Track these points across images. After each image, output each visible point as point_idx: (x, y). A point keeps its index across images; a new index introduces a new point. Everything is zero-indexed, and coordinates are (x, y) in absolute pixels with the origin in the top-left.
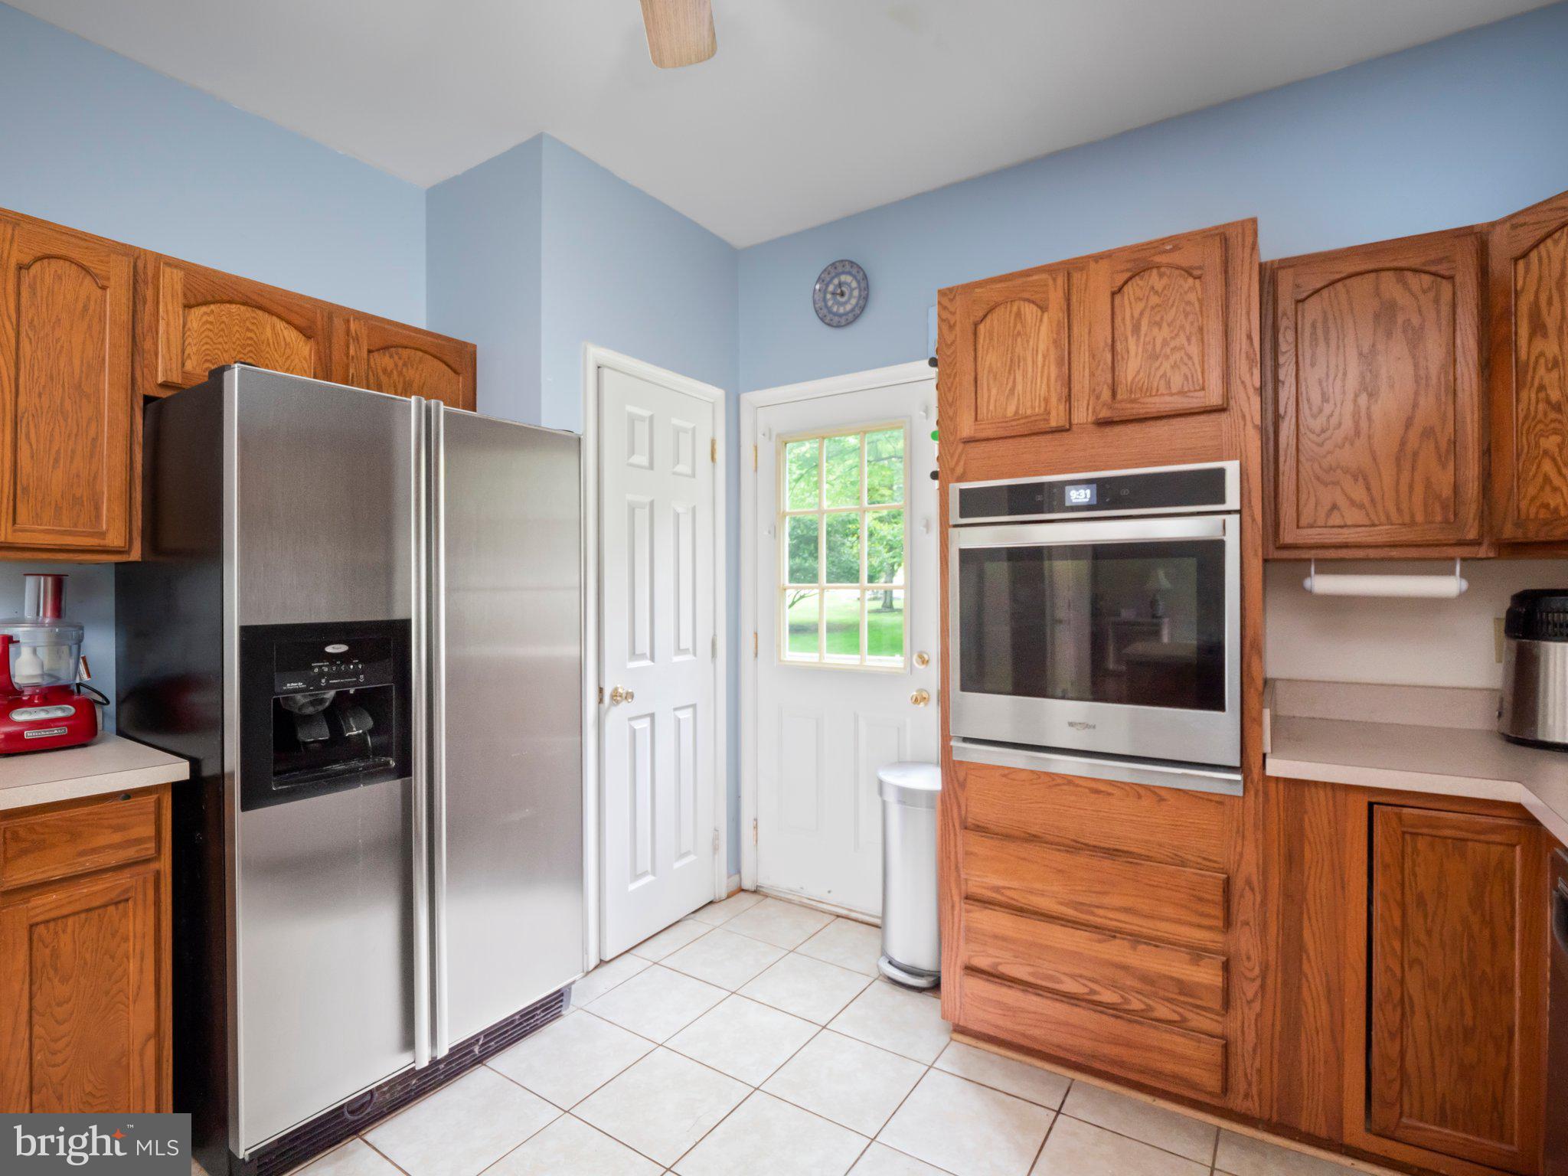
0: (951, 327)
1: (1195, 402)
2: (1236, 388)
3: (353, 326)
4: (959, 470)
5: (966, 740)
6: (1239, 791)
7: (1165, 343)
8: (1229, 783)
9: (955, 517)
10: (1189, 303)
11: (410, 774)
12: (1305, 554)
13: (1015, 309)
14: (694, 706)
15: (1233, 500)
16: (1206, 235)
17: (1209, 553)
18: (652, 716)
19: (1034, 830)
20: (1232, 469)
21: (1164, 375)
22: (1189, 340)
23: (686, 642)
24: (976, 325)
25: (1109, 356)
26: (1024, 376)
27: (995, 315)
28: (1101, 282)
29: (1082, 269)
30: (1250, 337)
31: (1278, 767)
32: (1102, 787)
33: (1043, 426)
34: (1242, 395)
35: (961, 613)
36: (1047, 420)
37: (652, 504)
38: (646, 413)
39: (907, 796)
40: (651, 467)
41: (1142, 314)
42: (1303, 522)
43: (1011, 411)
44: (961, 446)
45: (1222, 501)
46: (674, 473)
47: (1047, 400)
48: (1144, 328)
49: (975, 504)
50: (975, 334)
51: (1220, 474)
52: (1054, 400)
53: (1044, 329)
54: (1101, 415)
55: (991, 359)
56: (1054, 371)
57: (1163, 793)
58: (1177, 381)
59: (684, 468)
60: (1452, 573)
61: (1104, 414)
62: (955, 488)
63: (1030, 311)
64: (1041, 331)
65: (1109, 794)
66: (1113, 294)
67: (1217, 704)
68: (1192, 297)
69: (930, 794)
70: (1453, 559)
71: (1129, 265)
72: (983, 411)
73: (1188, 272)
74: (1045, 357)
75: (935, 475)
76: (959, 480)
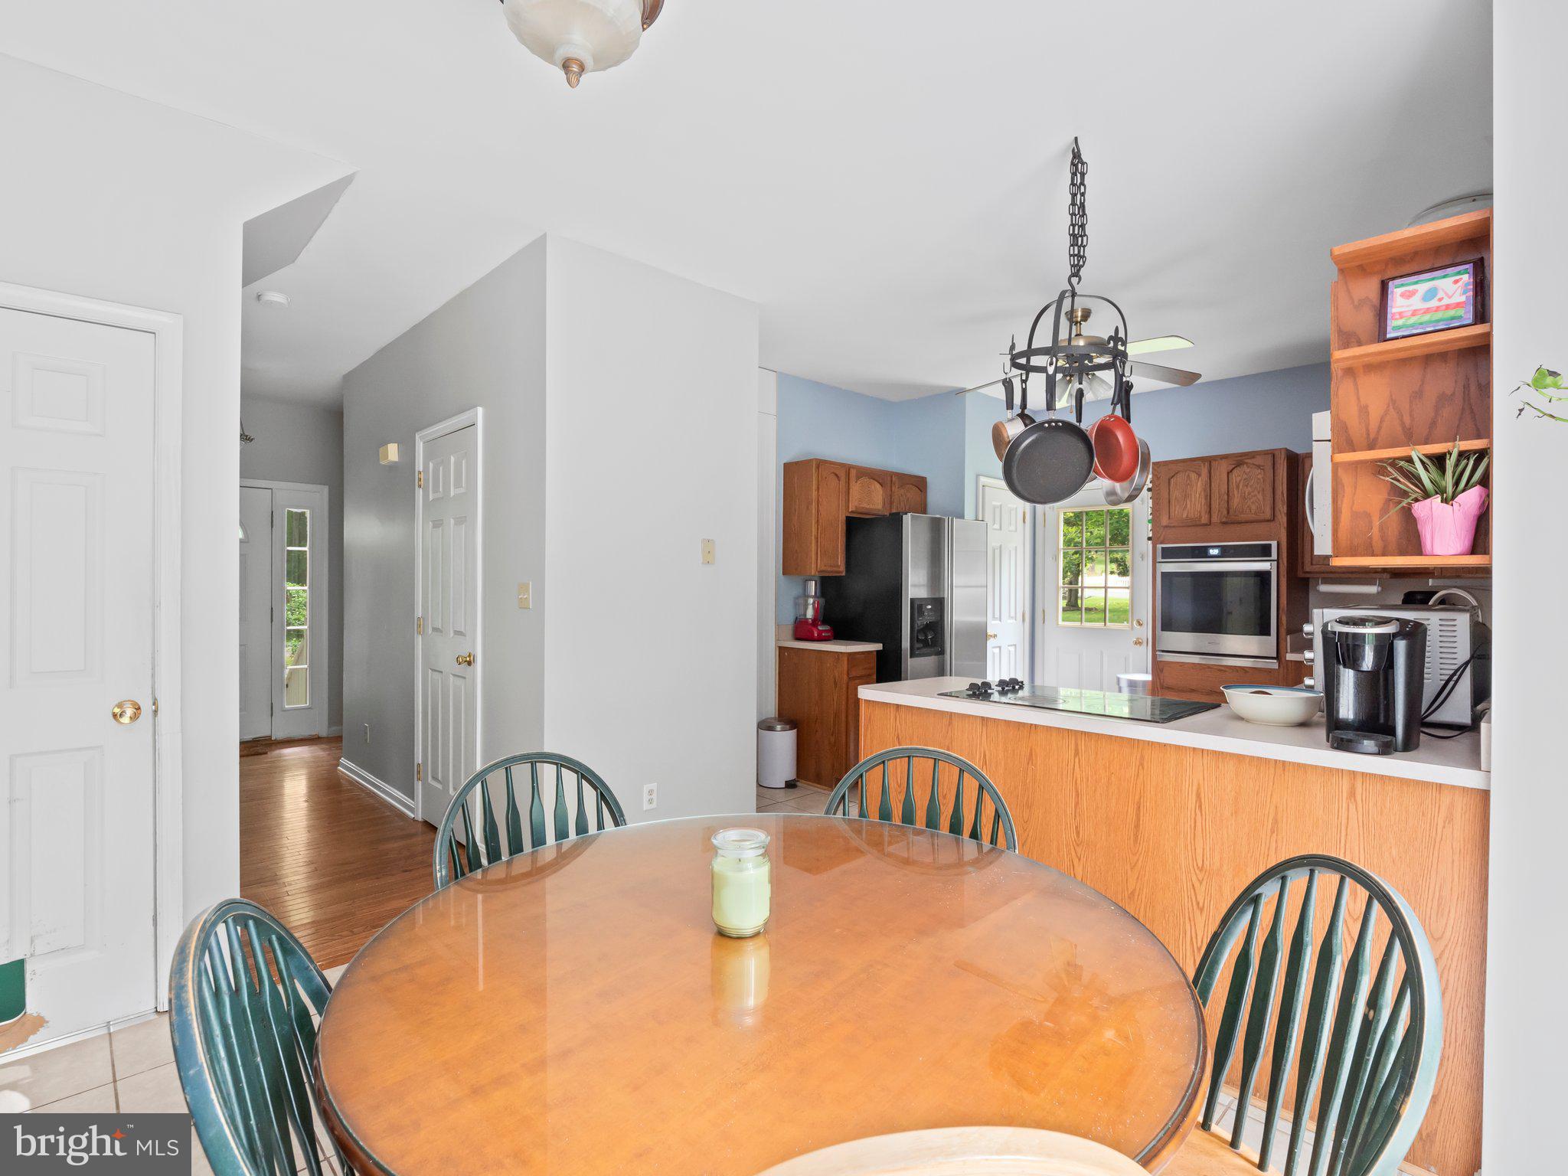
0: (1158, 478)
1: (1262, 517)
2: (1278, 513)
3: (894, 479)
4: (1162, 538)
5: (1163, 651)
6: (1276, 666)
7: (1249, 494)
8: (1274, 664)
9: (1159, 559)
10: (1259, 479)
11: (944, 654)
12: (1318, 575)
13: (1187, 474)
14: (1015, 645)
15: (1274, 555)
16: (1266, 453)
17: (1263, 577)
18: (1000, 647)
19: (1194, 687)
20: (1274, 544)
21: (1248, 507)
22: (1259, 493)
23: (1013, 614)
24: (1169, 480)
25: (1226, 497)
26: (1191, 501)
27: (1179, 475)
28: (1223, 468)
29: (1215, 460)
30: (1282, 493)
31: (1290, 657)
32: (1223, 669)
33: (1198, 523)
34: (1280, 517)
35: (1162, 609)
36: (1200, 520)
37: (1001, 546)
38: (999, 504)
39: (1132, 685)
40: (1001, 529)
41: (1240, 481)
42: (1314, 563)
43: (1185, 516)
44: (1162, 528)
45: (1270, 556)
46: (1009, 531)
47: (1200, 512)
48: (1241, 487)
49: (1168, 554)
50: (1169, 482)
51: (1270, 546)
52: (1203, 514)
53: (1199, 484)
54: (1223, 520)
55: (1176, 494)
56: (1203, 501)
57: (1247, 670)
58: (1254, 507)
59: (1012, 528)
60: (1375, 585)
61: (1224, 520)
62: (1159, 546)
63: (1193, 476)
64: (1199, 486)
65: (1225, 671)
66: (1228, 473)
67: (1268, 633)
68: (1260, 476)
69: (1145, 683)
70: (1376, 579)
71: (1234, 462)
72: (1172, 514)
73: (1259, 467)
74: (1200, 495)
75: (1149, 539)
76: (1161, 543)
